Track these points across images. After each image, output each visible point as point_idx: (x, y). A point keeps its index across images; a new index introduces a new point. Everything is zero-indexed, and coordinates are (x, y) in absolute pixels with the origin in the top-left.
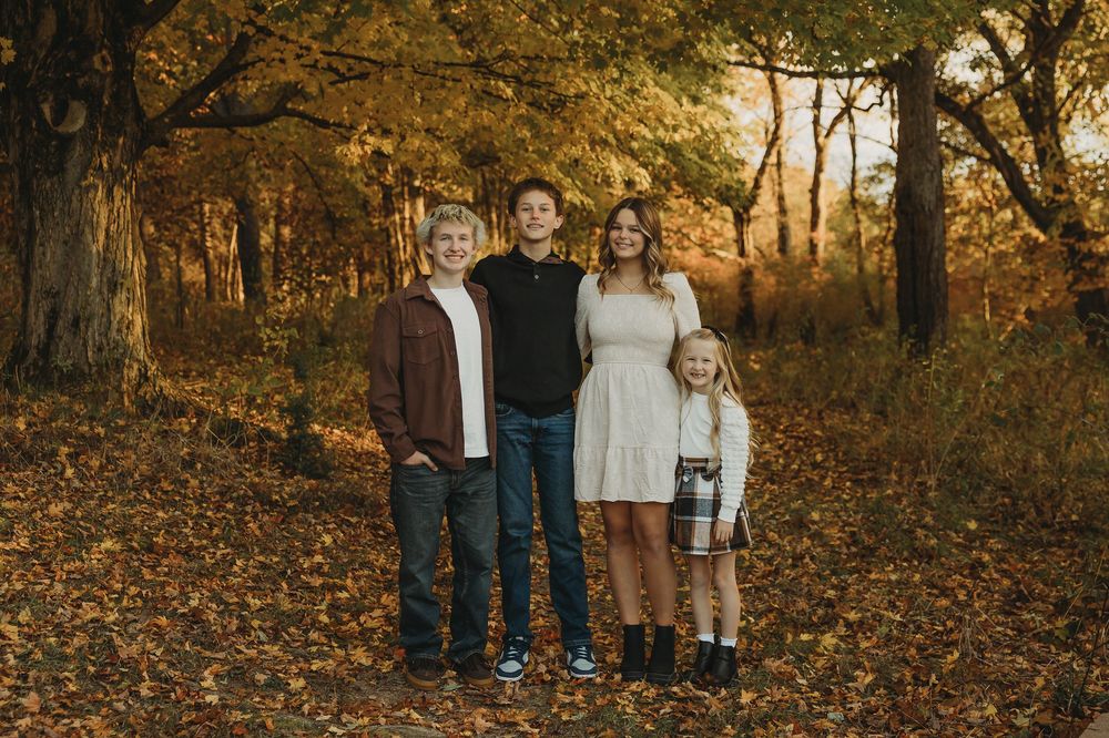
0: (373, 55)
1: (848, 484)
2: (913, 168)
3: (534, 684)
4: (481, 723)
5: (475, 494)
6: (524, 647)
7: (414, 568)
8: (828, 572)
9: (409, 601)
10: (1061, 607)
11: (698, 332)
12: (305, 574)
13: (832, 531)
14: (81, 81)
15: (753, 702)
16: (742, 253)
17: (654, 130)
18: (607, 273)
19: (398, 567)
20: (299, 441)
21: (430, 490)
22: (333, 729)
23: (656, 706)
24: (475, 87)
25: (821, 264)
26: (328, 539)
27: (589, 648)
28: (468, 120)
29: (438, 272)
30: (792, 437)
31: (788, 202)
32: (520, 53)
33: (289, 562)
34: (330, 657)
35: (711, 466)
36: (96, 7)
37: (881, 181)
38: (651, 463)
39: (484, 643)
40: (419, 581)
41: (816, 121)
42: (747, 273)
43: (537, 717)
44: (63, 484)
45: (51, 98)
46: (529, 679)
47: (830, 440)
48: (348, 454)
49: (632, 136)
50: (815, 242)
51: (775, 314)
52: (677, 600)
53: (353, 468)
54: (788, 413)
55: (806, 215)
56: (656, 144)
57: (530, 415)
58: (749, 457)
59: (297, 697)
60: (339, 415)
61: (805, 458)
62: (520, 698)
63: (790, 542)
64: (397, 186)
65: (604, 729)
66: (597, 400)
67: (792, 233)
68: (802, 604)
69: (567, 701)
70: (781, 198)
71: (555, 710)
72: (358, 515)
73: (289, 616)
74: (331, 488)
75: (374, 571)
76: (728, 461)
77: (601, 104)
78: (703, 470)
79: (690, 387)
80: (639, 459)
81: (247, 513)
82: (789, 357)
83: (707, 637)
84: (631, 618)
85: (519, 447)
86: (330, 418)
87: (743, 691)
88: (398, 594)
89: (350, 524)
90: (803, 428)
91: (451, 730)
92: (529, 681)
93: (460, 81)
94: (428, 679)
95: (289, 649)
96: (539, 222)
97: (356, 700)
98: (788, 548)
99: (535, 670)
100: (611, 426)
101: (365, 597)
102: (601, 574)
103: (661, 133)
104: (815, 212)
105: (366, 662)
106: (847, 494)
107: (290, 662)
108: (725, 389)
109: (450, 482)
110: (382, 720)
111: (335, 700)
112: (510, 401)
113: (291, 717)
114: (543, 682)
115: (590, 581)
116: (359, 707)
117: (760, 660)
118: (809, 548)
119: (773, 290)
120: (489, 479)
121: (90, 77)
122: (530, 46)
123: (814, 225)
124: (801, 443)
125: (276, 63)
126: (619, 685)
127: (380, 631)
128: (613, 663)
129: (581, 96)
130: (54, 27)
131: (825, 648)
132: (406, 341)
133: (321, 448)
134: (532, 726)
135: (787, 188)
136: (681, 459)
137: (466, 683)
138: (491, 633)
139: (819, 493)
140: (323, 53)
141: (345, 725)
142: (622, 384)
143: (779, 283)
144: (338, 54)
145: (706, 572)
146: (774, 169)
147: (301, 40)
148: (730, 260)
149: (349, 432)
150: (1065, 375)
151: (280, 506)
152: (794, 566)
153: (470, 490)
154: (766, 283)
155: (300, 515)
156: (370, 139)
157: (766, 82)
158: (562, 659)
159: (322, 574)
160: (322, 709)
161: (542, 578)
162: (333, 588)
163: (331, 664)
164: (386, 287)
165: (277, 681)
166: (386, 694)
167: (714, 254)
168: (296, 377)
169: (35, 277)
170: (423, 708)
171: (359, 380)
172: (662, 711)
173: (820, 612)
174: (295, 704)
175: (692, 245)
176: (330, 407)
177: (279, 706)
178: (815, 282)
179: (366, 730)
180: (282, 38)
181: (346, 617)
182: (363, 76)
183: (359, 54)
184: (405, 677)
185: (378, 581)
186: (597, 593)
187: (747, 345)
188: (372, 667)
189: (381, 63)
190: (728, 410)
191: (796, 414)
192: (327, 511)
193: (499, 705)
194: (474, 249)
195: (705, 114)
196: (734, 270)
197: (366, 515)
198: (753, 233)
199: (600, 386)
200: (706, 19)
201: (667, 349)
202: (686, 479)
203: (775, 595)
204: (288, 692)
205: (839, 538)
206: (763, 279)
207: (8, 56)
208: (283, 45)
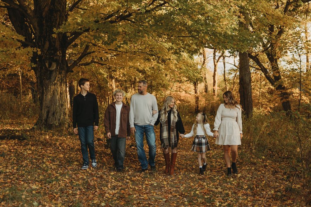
2: (243, 73)
10: (285, 174)
14: (55, 58)
16: (196, 92)
25: (216, 95)
36: (58, 41)
37: (231, 74)
41: (214, 58)
42: (197, 98)
44: (59, 150)
45: (48, 62)
50: (215, 89)
55: (212, 83)
67: (208, 87)
81: (102, 157)
104: (214, 82)
119: (204, 102)
121: (57, 57)
123: (214, 85)
130: (48, 46)
148: (193, 94)
150: (282, 123)
167: (188, 93)
169: (44, 103)
175: (183, 90)
178: (215, 100)
196: (194, 97)
206: (201, 99)
207: (39, 53)
208: (99, 48)
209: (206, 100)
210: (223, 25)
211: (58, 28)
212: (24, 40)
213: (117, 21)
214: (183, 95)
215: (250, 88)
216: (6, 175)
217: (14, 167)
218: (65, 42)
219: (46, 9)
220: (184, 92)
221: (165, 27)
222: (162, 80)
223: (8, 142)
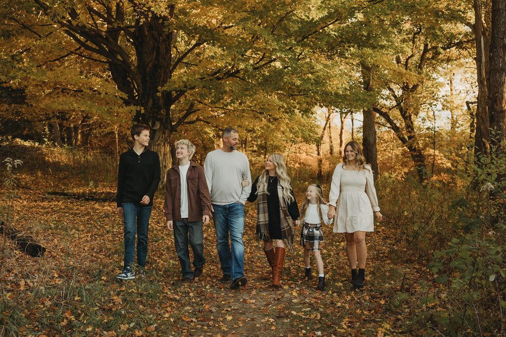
2: (368, 133)
14: (158, 116)
16: (319, 154)
31: (333, 139)
36: (162, 99)
42: (320, 161)
45: (151, 121)
50: (341, 151)
51: (329, 173)
55: (339, 142)
67: (334, 148)
70: (330, 137)
78: (316, 227)
104: (341, 142)
119: (328, 166)
121: (161, 116)
123: (341, 145)
130: (152, 104)
146: (328, 128)
148: (315, 157)
167: (310, 155)
175: (302, 152)
196: (316, 160)
198: (322, 148)
206: (325, 162)
207: (143, 111)
208: (205, 106)
209: (330, 164)
210: (333, 84)
211: (162, 86)
212: (127, 98)
213: (224, 77)
214: (304, 157)
215: (374, 150)
216: (114, 234)
217: (120, 227)
218: (169, 99)
219: (151, 65)
220: (305, 153)
221: (274, 86)
222: (273, 141)
223: (111, 204)
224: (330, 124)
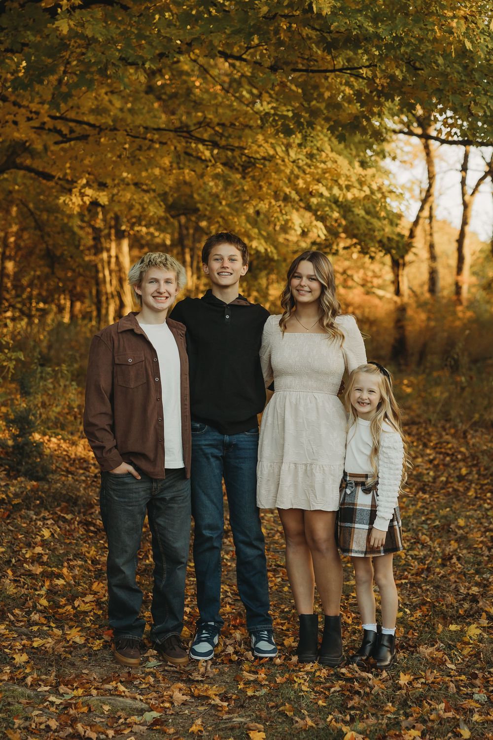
0: (91, 119)
1: (489, 495)
3: (223, 663)
4: (179, 696)
5: (173, 499)
6: (214, 631)
7: (120, 561)
8: (472, 571)
9: (115, 590)
11: (365, 367)
12: (27, 563)
13: (475, 535)
15: (410, 683)
16: (398, 292)
17: (330, 189)
18: (288, 315)
19: (106, 559)
20: (22, 447)
21: (134, 495)
22: (52, 698)
23: (328, 685)
24: (178, 149)
25: (465, 303)
26: (46, 533)
27: (270, 632)
28: (172, 177)
29: (146, 310)
30: (440, 453)
31: (438, 250)
32: (216, 120)
33: (14, 552)
34: (50, 635)
35: (370, 481)
38: (318, 477)
39: (179, 627)
40: (123, 572)
41: (463, 182)
42: (402, 309)
43: (226, 692)
46: (218, 658)
47: (473, 456)
48: (64, 459)
49: (311, 193)
50: (460, 284)
51: (425, 345)
52: (343, 592)
53: (68, 472)
54: (437, 432)
55: (453, 262)
56: (330, 201)
57: (222, 432)
58: (403, 476)
59: (21, 670)
60: (57, 426)
61: (452, 472)
62: (211, 675)
63: (440, 545)
64: (105, 228)
65: (283, 704)
66: (276, 423)
67: (440, 276)
68: (450, 599)
69: (252, 679)
70: (432, 246)
71: (241, 686)
72: (72, 512)
73: (14, 599)
74: (49, 489)
75: (86, 561)
76: (383, 478)
77: (285, 165)
78: (363, 484)
79: (356, 413)
80: (309, 473)
82: (437, 383)
83: (371, 626)
84: (306, 608)
85: (212, 460)
86: (49, 428)
87: (402, 674)
88: (106, 582)
89: (65, 520)
90: (450, 446)
91: (153, 702)
92: (219, 660)
93: (165, 143)
94: (132, 657)
95: (14, 628)
96: (228, 270)
97: (71, 674)
98: (438, 550)
99: (223, 651)
100: (286, 445)
101: (79, 584)
102: (279, 568)
103: (336, 191)
104: (461, 259)
105: (80, 640)
106: (488, 504)
107: (14, 639)
108: (386, 416)
109: (151, 489)
110: (94, 692)
111: (54, 674)
112: (204, 421)
113: (16, 687)
114: (231, 661)
115: (270, 574)
116: (74, 679)
117: (415, 647)
118: (456, 550)
119: (423, 325)
120: (185, 487)
122: (226, 115)
123: (460, 270)
124: (448, 459)
125: (10, 124)
126: (296, 666)
127: (92, 613)
128: (290, 646)
129: (270, 159)
131: (470, 637)
132: (118, 368)
133: (41, 454)
134: (222, 700)
135: (437, 239)
136: (345, 474)
137: (165, 661)
138: (186, 618)
139: (464, 502)
140: (50, 116)
141: (62, 695)
142: (296, 408)
143: (429, 319)
144: (62, 118)
145: (368, 571)
146: (427, 221)
147: (31, 105)
148: (387, 299)
149: (65, 440)
151: (6, 503)
152: (443, 565)
153: (168, 495)
154: (418, 319)
155: (23, 512)
156: (89, 191)
157: (422, 147)
158: (247, 642)
159: (42, 564)
160: (43, 681)
161: (229, 571)
162: (52, 576)
163: (50, 642)
164: (95, 314)
165: (4, 655)
166: (97, 669)
167: (374, 293)
168: (21, 394)
170: (128, 683)
171: (74, 396)
172: (332, 690)
173: (466, 606)
174: (20, 677)
175: (355, 284)
176: (48, 419)
177: (6, 678)
178: (459, 319)
179: (80, 700)
180: (15, 104)
181: (63, 601)
182: (84, 138)
183: (80, 119)
184: (113, 654)
185: (89, 571)
186: (275, 585)
187: (401, 371)
188: (84, 645)
189: (99, 127)
190: (387, 435)
191: (444, 433)
192: (46, 509)
193: (193, 681)
194: (176, 290)
195: (374, 176)
196: (391, 307)
197: (79, 513)
198: (407, 276)
199: (279, 411)
200: (379, 97)
201: (337, 380)
202: (348, 491)
203: (427, 590)
204: (13, 665)
205: (482, 542)
206: (416, 316)
214: (358, 300)
220: (359, 289)
224: (431, 208)
